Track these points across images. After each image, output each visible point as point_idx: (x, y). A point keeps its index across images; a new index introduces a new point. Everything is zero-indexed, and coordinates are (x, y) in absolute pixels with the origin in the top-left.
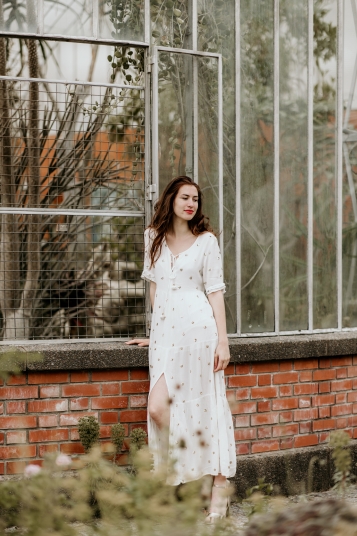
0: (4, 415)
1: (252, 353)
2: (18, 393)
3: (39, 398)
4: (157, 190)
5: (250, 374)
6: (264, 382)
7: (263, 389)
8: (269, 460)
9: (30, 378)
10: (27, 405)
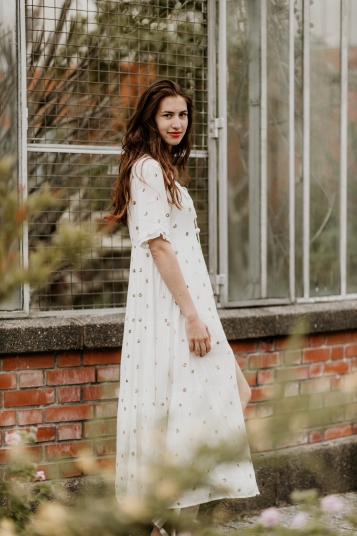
0: (56, 405)
1: (328, 322)
2: (72, 376)
3: (97, 382)
4: (224, 125)
5: (324, 347)
6: (337, 355)
7: (336, 363)
8: (344, 447)
9: (86, 358)
10: (82, 391)
